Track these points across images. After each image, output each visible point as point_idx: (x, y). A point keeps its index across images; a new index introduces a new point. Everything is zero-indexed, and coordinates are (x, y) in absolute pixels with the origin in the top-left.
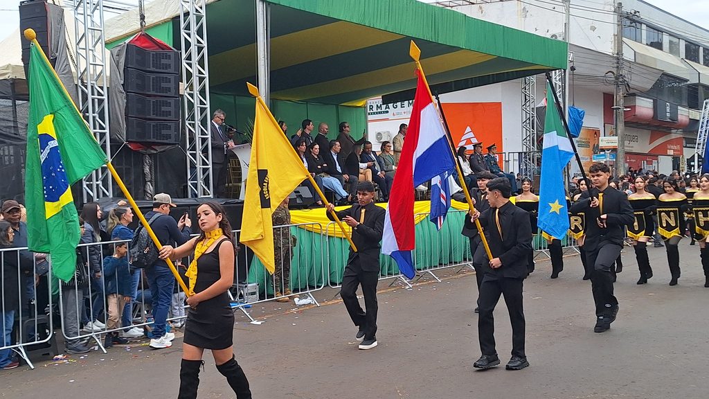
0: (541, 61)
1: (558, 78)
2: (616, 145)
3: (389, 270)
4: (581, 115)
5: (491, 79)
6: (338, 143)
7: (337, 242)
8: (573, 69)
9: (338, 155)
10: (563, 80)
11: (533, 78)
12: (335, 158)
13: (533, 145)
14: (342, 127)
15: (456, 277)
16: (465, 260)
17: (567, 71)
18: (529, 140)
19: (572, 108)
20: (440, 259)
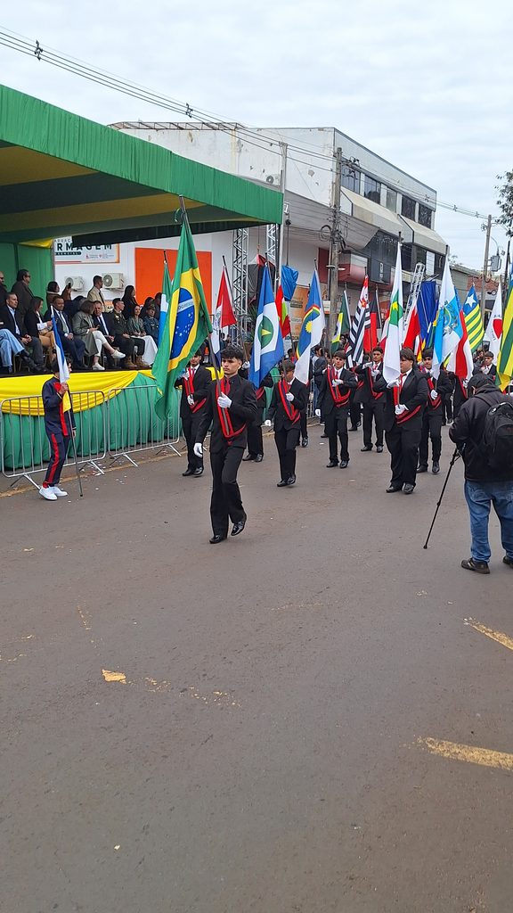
0: (253, 213)
1: (272, 232)
2: (329, 310)
3: (78, 451)
4: (294, 276)
5: (200, 227)
6: (15, 296)
7: (15, 420)
8: (288, 223)
9: (17, 310)
10: (277, 235)
11: (246, 231)
12: (13, 314)
13: (244, 308)
14: (21, 275)
15: (155, 460)
16: (166, 438)
17: (282, 226)
18: (240, 302)
19: (286, 267)
20: (138, 438)
